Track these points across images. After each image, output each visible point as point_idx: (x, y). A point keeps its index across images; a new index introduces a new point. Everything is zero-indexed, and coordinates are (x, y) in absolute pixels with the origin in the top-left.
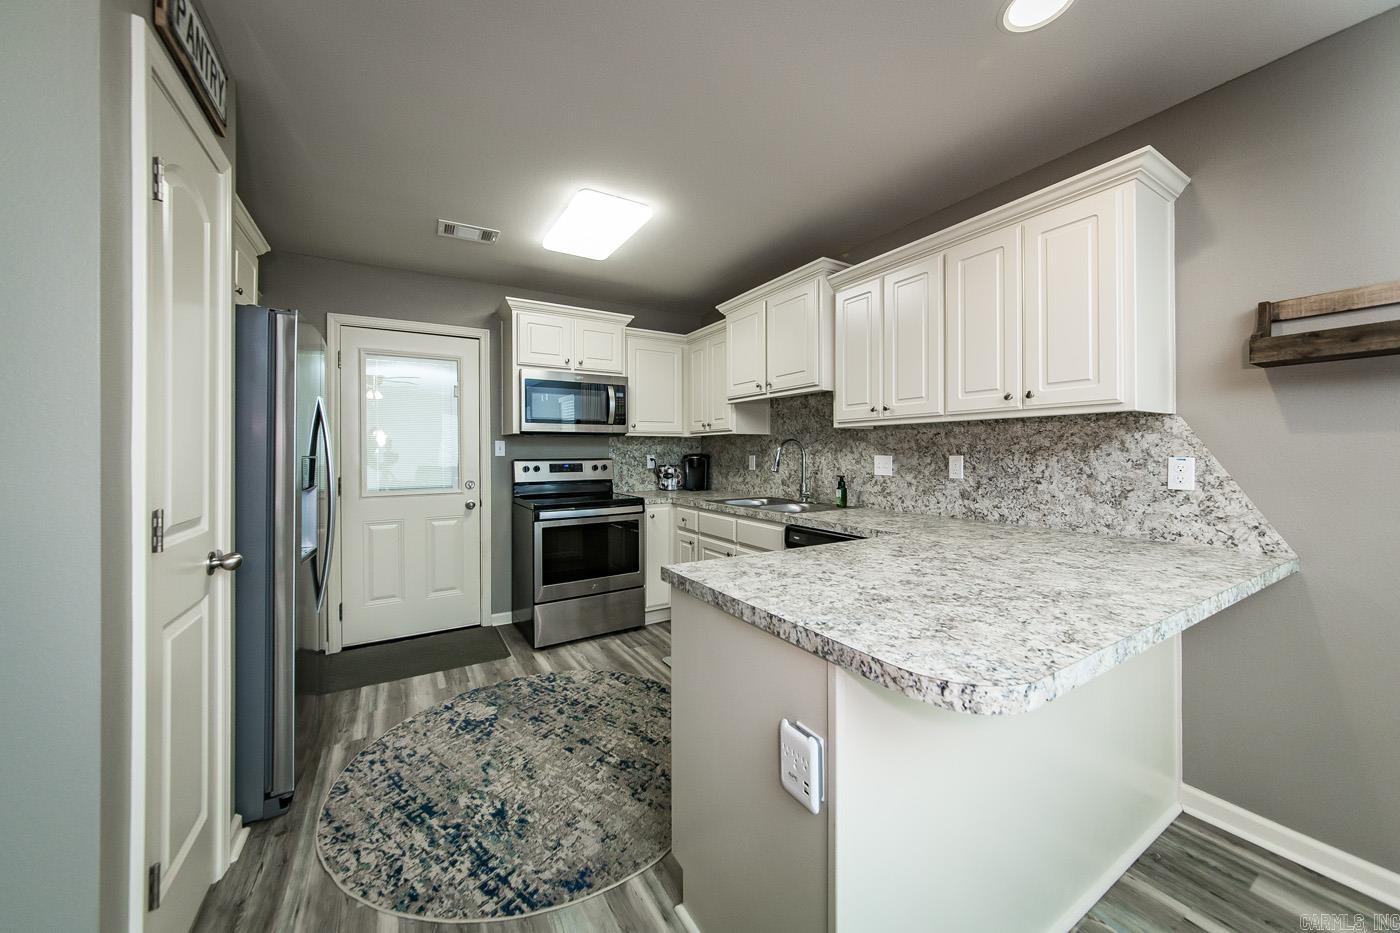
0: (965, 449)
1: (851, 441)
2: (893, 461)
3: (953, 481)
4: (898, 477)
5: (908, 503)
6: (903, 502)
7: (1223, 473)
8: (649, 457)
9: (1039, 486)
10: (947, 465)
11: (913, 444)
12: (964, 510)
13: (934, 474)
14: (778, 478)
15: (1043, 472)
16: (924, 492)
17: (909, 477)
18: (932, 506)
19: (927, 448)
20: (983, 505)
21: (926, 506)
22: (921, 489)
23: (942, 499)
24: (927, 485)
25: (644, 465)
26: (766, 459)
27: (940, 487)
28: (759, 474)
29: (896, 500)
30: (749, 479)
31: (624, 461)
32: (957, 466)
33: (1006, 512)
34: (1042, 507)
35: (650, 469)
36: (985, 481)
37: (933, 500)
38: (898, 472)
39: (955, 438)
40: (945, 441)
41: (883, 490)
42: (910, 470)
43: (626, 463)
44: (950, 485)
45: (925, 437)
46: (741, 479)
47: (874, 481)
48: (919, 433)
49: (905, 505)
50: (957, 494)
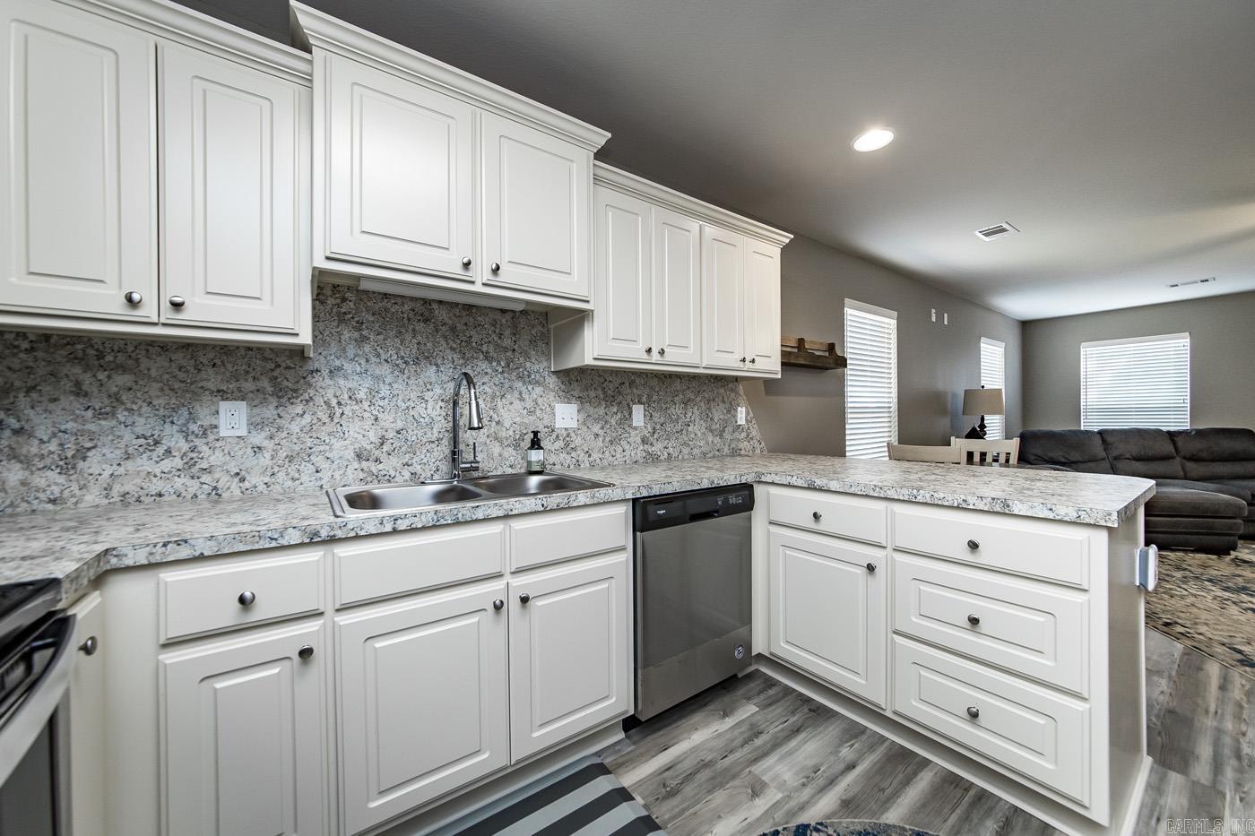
1: (519, 384)
2: (579, 411)
3: (635, 428)
4: (585, 429)
5: (595, 456)
6: (590, 456)
7: (751, 415)
9: (688, 428)
10: (630, 414)
11: (600, 392)
12: (644, 454)
13: (620, 423)
15: (691, 417)
16: (611, 442)
17: (596, 428)
18: (618, 455)
19: (613, 397)
20: (657, 448)
21: (613, 456)
22: (608, 439)
23: (627, 447)
24: (614, 435)
26: (299, 409)
27: (626, 435)
28: (268, 444)
29: (581, 453)
30: (216, 458)
32: (638, 413)
36: (658, 427)
37: (619, 449)
38: (584, 423)
39: (637, 388)
40: (629, 391)
41: (567, 445)
42: (597, 420)
44: (633, 433)
45: (611, 386)
47: (554, 436)
48: (606, 380)
49: (591, 459)
50: (639, 441)
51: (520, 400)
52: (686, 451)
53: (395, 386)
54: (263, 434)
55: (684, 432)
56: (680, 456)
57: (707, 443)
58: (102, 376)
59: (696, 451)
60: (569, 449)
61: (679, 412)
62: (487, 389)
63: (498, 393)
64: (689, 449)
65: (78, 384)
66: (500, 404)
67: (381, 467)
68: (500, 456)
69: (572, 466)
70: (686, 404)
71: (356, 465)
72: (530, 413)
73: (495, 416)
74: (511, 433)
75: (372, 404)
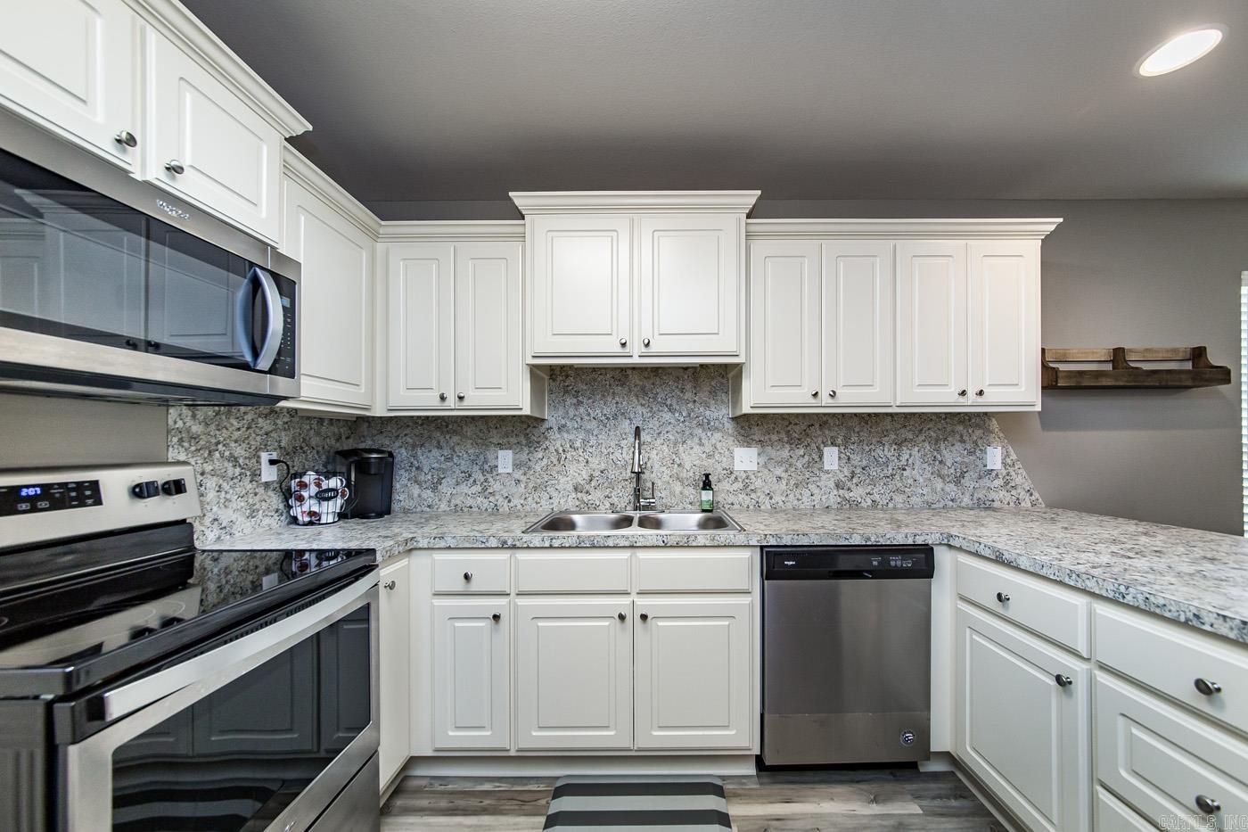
0: (839, 441)
1: (699, 431)
2: (759, 454)
3: (827, 472)
4: (766, 471)
5: (779, 500)
6: (771, 498)
7: (1014, 457)
8: (265, 457)
9: (904, 472)
10: (821, 457)
11: (783, 435)
12: (839, 500)
13: (808, 466)
14: (565, 483)
15: (907, 460)
16: (797, 486)
17: (779, 471)
18: (807, 501)
19: (799, 440)
20: (857, 493)
22: (792, 482)
23: (816, 491)
24: (800, 478)
25: (255, 475)
26: (540, 455)
27: (815, 479)
28: (523, 478)
29: (762, 497)
30: (496, 486)
31: (208, 468)
32: (831, 456)
33: (877, 497)
34: (907, 490)
35: (267, 485)
36: (858, 470)
37: (806, 493)
38: (765, 466)
39: (829, 430)
40: (819, 432)
41: (747, 486)
42: (780, 463)
43: (213, 473)
44: (824, 477)
45: (797, 428)
46: (478, 488)
47: (733, 477)
48: (790, 423)
50: (832, 484)
51: (700, 445)
52: (899, 499)
53: (600, 437)
54: (521, 472)
55: (897, 477)
56: (891, 505)
57: (934, 491)
58: (448, 437)
59: (914, 500)
60: (748, 490)
61: (889, 455)
62: (671, 437)
63: (679, 440)
64: (905, 497)
65: (439, 442)
66: (681, 449)
67: (590, 497)
68: (681, 494)
69: (751, 507)
70: (900, 445)
71: (574, 495)
72: (709, 456)
73: (677, 459)
74: (691, 474)
75: (584, 451)
